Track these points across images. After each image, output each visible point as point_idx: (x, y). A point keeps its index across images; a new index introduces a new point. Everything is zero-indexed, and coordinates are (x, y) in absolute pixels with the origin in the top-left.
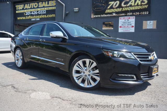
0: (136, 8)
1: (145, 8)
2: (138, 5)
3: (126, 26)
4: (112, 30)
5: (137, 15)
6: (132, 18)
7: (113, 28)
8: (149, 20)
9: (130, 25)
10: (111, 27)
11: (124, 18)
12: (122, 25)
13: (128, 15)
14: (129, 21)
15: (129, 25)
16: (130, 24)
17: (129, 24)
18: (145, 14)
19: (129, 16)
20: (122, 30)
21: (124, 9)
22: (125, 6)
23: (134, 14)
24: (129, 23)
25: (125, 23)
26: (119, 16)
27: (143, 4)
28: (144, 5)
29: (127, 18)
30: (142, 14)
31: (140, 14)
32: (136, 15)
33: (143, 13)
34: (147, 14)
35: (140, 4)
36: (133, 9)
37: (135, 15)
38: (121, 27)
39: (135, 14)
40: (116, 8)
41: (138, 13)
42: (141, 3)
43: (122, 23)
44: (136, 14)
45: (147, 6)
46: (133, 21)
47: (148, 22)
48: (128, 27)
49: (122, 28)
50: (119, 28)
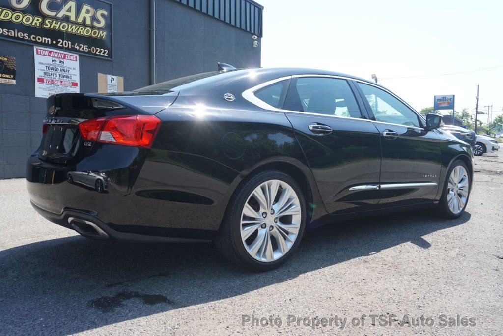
0: (80, 30)
1: (101, 37)
2: (84, 24)
3: (57, 78)
4: (12, 85)
5: (84, 52)
6: (72, 58)
7: (14, 82)
8: (109, 74)
9: (67, 79)
10: (8, 76)
11: (50, 52)
12: (44, 73)
13: (59, 45)
14: (65, 65)
15: (64, 77)
16: (68, 77)
17: (65, 74)
18: (101, 54)
19: (62, 48)
20: (44, 89)
21: (48, 24)
22: (53, 14)
23: (75, 47)
24: (64, 71)
25: (52, 69)
26: (31, 41)
27: (95, 24)
28: (99, 29)
29: (60, 56)
30: (95, 54)
31: (89, 52)
32: (81, 51)
33: (97, 50)
34: (105, 55)
35: (89, 22)
36: (74, 32)
37: (79, 51)
38: (41, 80)
39: (78, 48)
40: (24, 11)
41: (85, 48)
42: (92, 21)
43: (44, 67)
44: (81, 49)
45: (105, 33)
46: (74, 69)
47: (109, 77)
48: (63, 83)
49: (44, 86)
50: (37, 84)
